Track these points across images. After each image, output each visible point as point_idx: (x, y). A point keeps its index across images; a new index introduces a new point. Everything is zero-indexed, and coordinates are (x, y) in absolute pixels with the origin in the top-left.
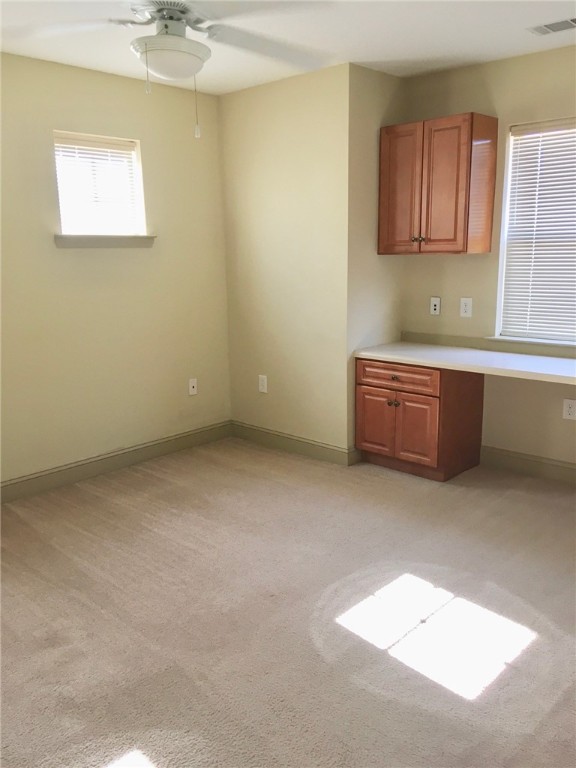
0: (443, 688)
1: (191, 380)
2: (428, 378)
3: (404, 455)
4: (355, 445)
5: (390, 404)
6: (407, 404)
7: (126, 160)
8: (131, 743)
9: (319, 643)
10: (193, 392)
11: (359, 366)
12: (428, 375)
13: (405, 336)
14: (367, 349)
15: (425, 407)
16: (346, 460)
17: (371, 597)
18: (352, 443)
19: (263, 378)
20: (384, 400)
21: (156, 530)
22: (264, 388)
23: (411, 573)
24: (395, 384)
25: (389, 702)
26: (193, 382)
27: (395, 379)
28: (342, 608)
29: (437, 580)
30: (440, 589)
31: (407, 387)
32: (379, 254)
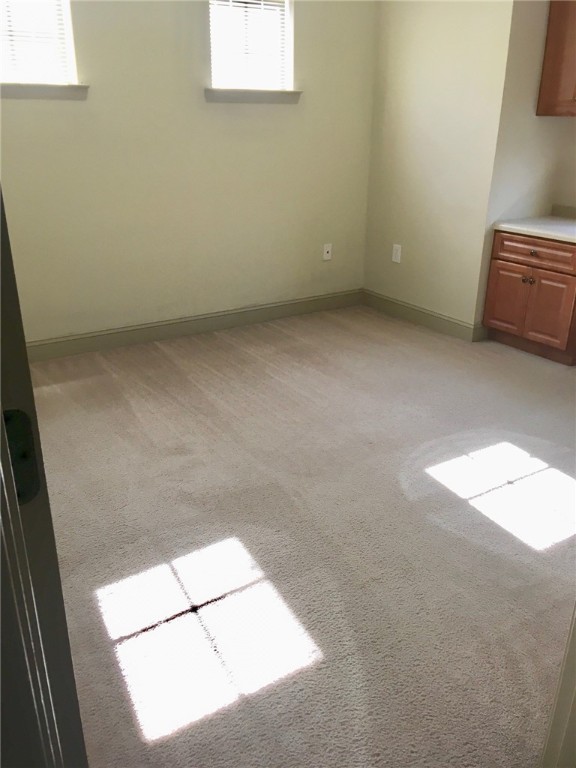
0: (513, 537)
1: (325, 245)
2: (570, 255)
3: (533, 335)
4: (483, 322)
5: (524, 281)
6: (543, 282)
7: (278, 9)
8: (231, 532)
9: (405, 485)
10: (327, 257)
11: (498, 240)
12: (570, 252)
13: (556, 211)
14: (509, 221)
15: (561, 285)
16: (471, 336)
17: (464, 456)
18: (480, 319)
19: (397, 247)
20: (519, 276)
21: (277, 378)
22: (397, 257)
23: (511, 442)
24: (534, 261)
25: (459, 539)
26: (328, 247)
27: (534, 254)
28: (433, 462)
29: (535, 452)
30: (536, 459)
31: (546, 264)
32: (537, 115)
